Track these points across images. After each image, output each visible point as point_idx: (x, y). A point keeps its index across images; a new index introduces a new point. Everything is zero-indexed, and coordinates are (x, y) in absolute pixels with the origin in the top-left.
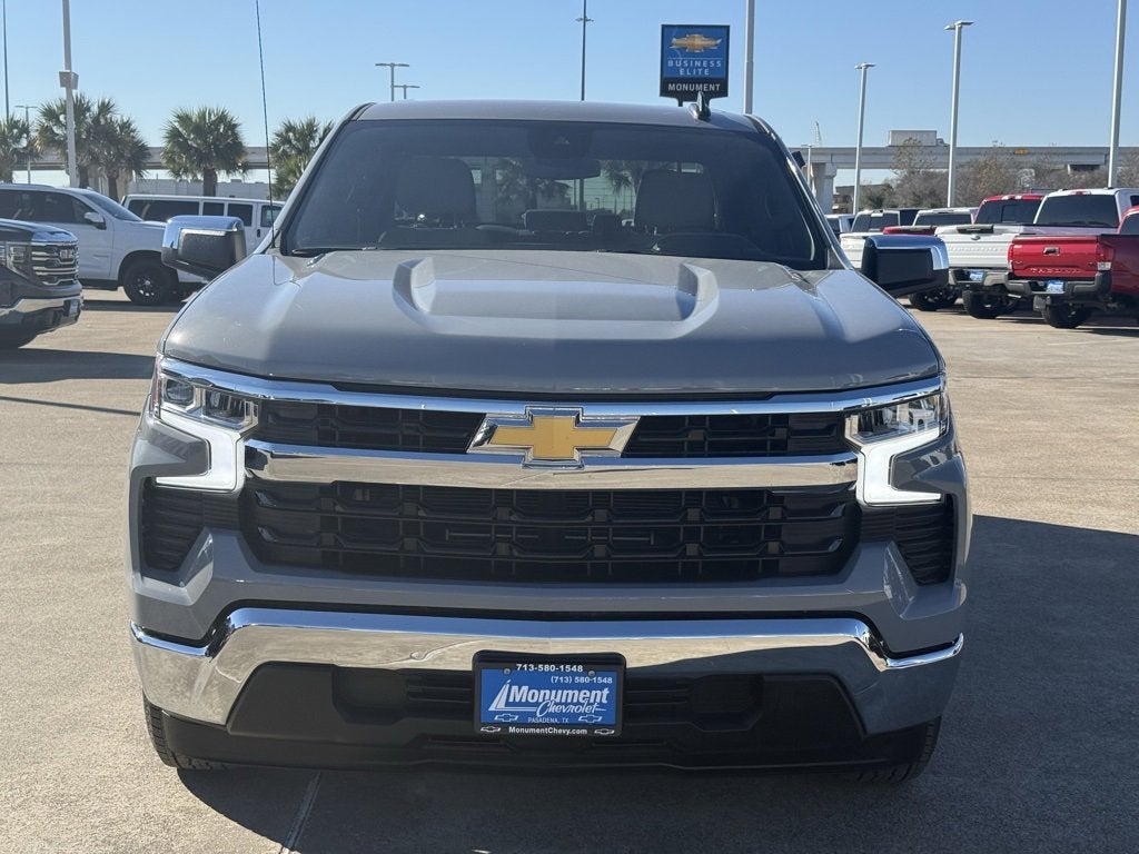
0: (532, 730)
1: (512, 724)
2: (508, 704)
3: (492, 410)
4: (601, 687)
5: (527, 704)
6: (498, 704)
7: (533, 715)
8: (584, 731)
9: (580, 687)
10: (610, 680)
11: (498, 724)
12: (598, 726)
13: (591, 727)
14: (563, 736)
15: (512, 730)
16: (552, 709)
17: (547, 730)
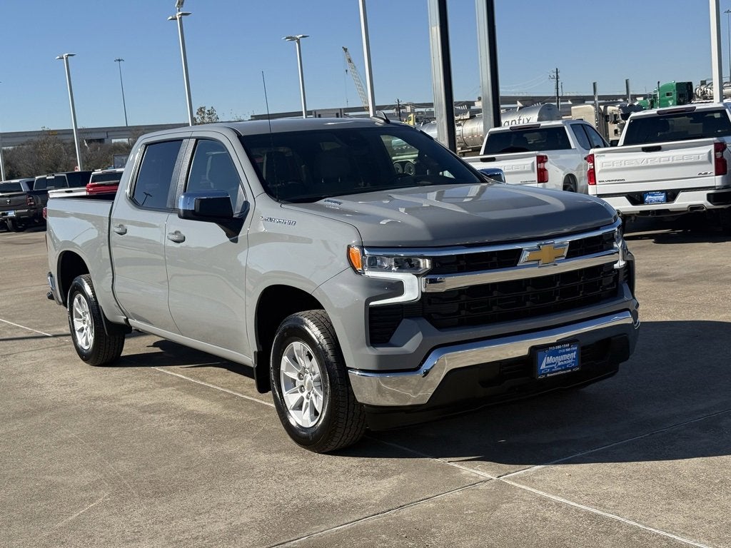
0: (554, 374)
1: (548, 373)
2: (546, 365)
3: (525, 246)
4: (573, 351)
5: (552, 364)
6: (543, 366)
7: (553, 368)
8: (570, 371)
9: (567, 353)
10: (576, 348)
11: (543, 374)
12: (573, 367)
13: (571, 368)
14: (564, 374)
15: (548, 375)
16: (559, 364)
17: (559, 373)
